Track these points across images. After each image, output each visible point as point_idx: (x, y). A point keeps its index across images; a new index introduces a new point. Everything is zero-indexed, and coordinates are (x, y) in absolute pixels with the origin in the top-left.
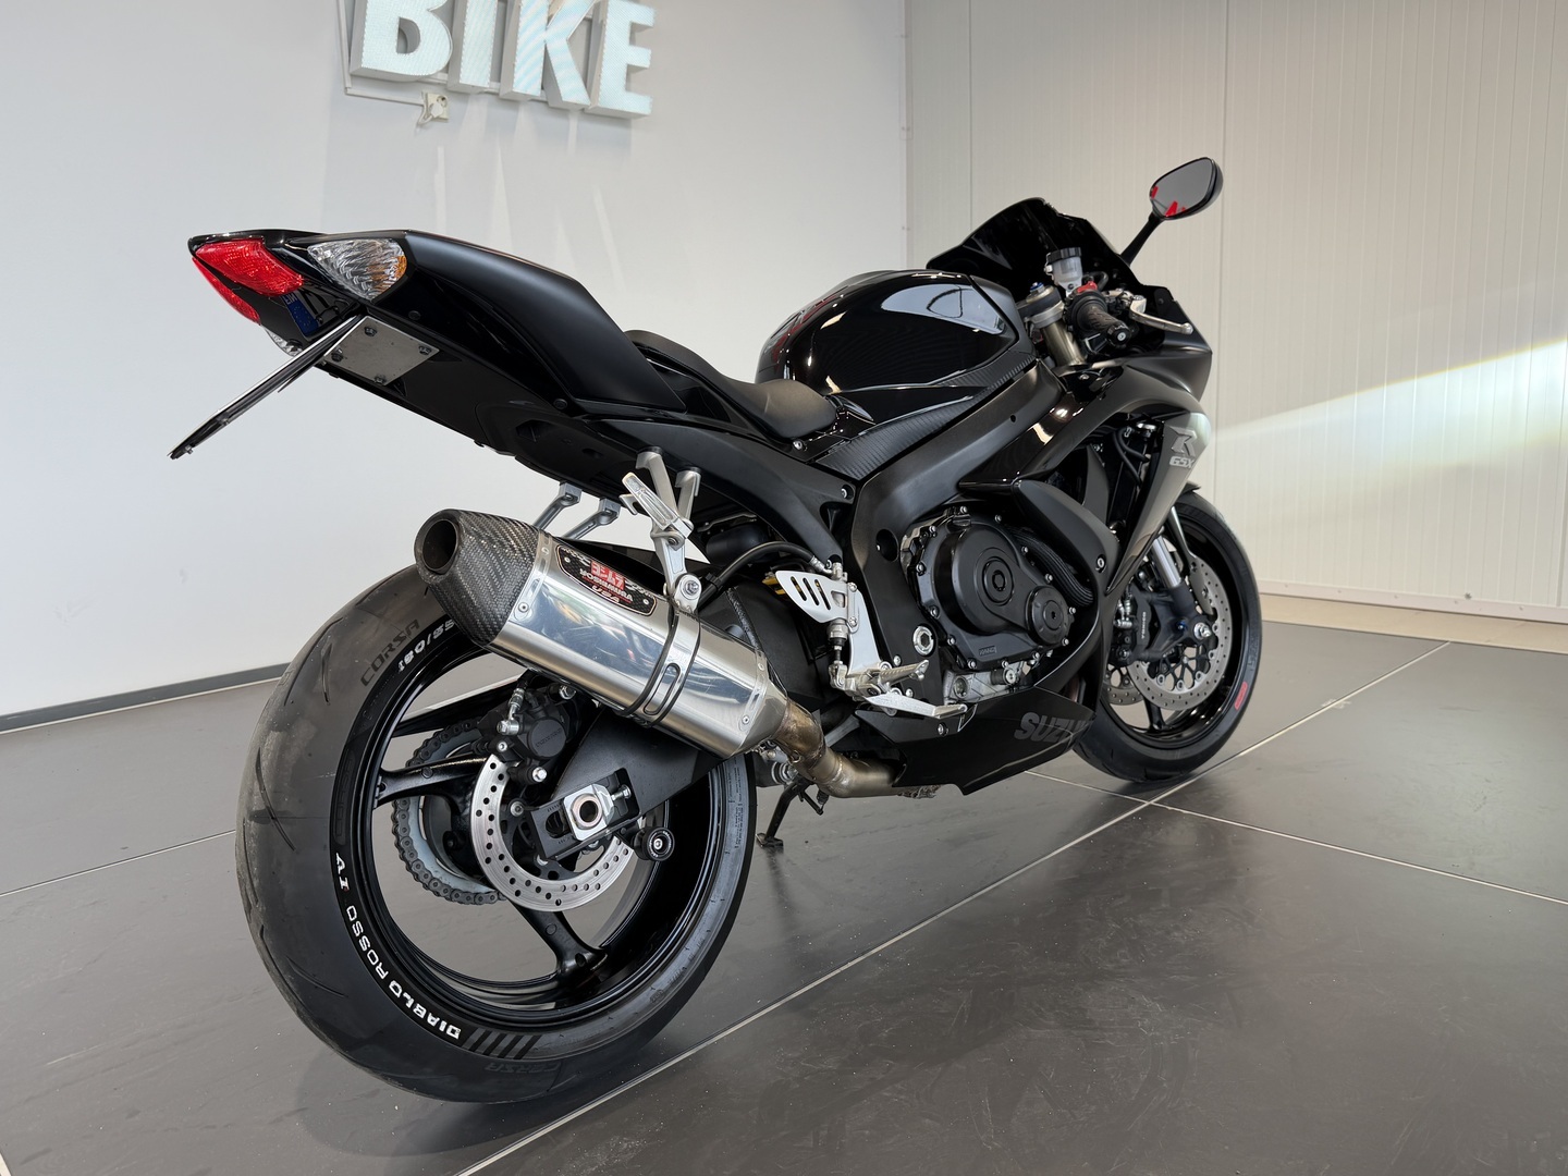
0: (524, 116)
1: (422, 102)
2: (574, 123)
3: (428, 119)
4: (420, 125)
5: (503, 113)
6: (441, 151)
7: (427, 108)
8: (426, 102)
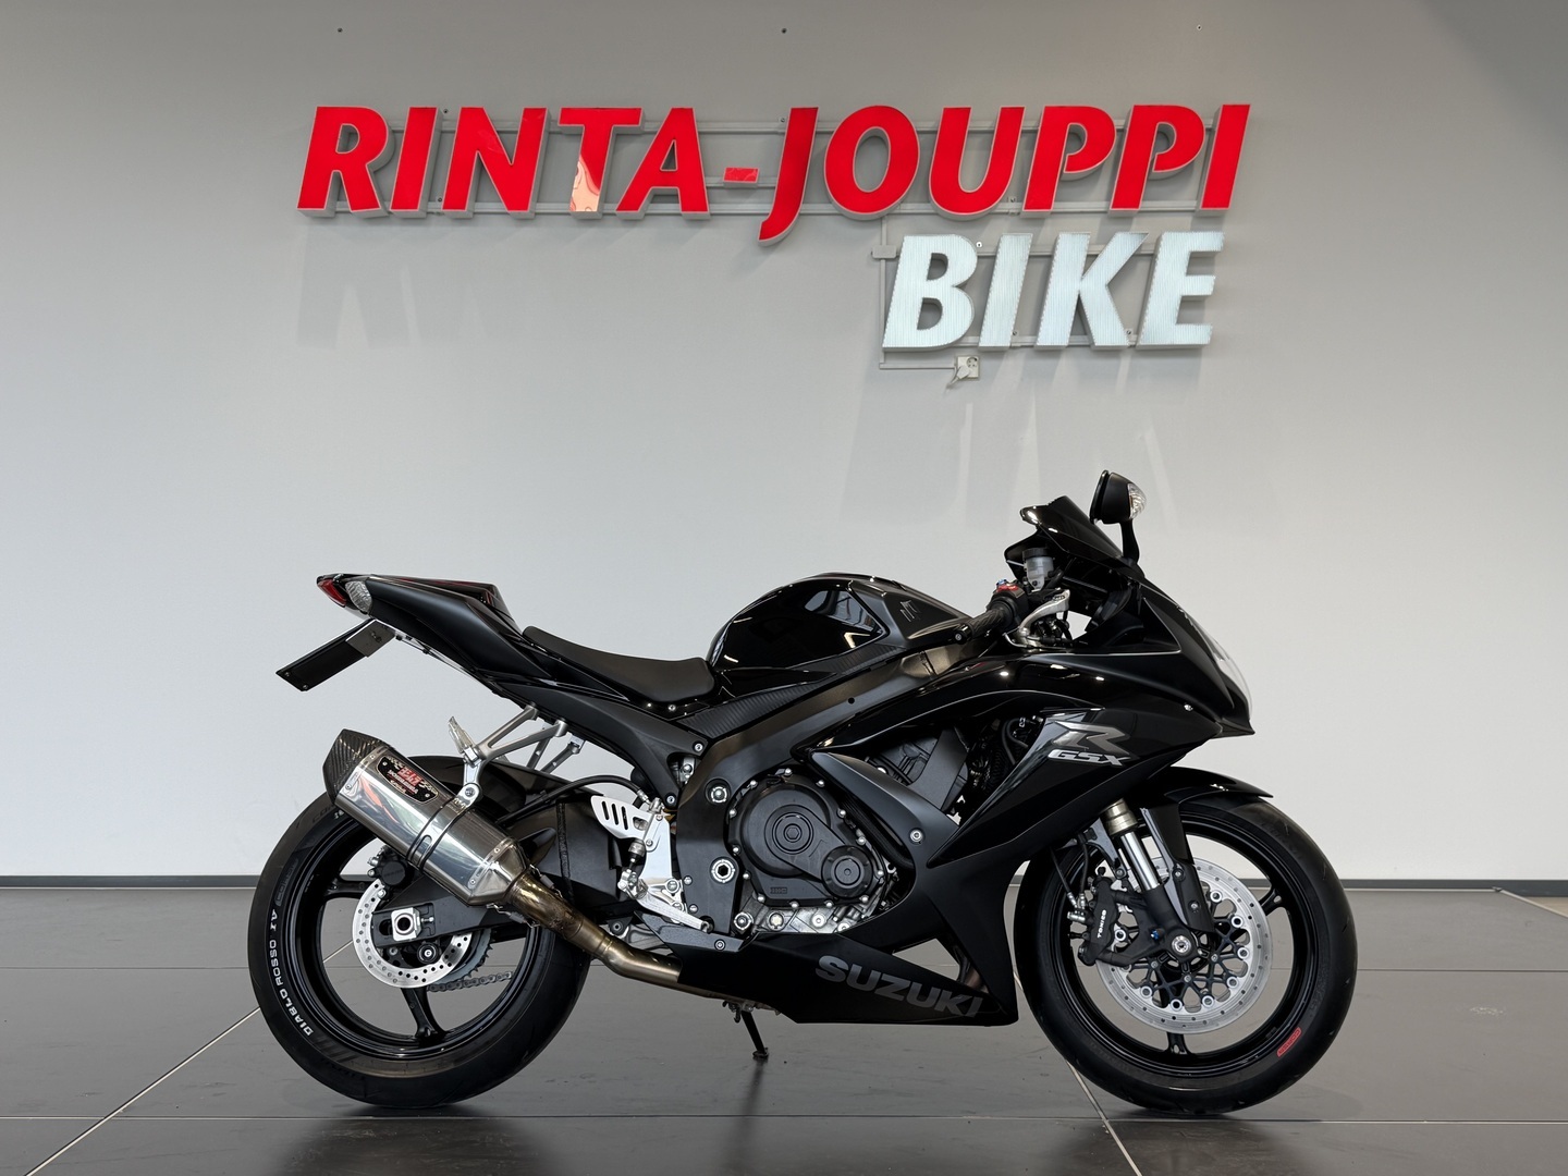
0: (1064, 364)
1: (952, 366)
2: (1125, 363)
3: (958, 381)
4: (950, 387)
5: (1043, 363)
6: (969, 408)
7: (956, 369)
8: (956, 365)
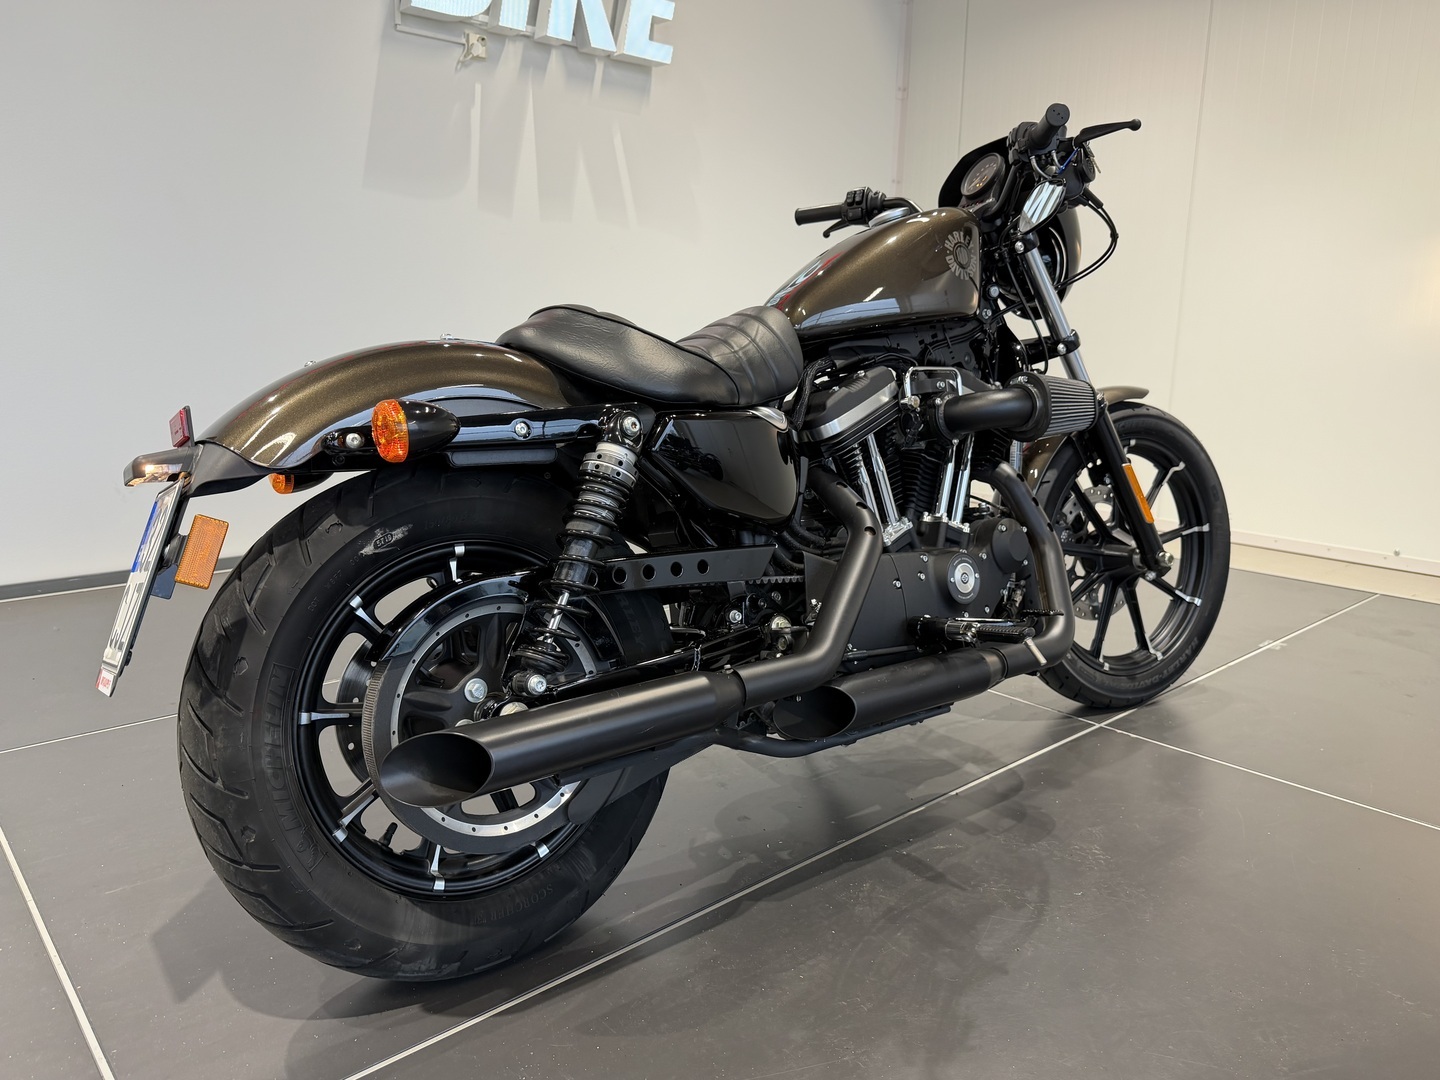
0: (555, 58)
1: (464, 41)
2: (600, 66)
3: (469, 59)
5: (536, 57)
6: (478, 87)
7: (468, 47)
8: (468, 41)
